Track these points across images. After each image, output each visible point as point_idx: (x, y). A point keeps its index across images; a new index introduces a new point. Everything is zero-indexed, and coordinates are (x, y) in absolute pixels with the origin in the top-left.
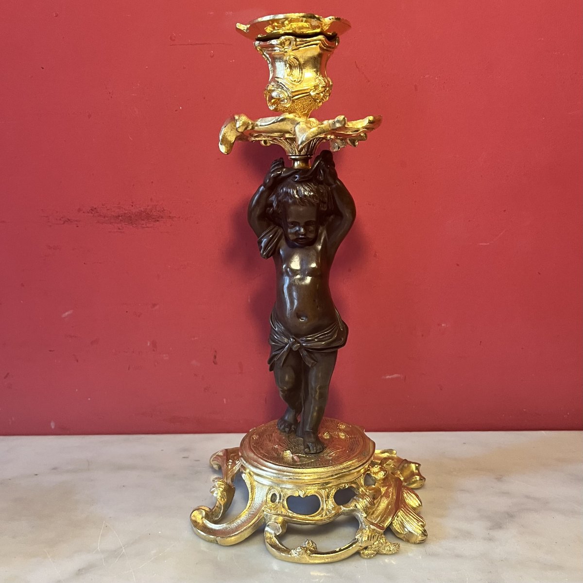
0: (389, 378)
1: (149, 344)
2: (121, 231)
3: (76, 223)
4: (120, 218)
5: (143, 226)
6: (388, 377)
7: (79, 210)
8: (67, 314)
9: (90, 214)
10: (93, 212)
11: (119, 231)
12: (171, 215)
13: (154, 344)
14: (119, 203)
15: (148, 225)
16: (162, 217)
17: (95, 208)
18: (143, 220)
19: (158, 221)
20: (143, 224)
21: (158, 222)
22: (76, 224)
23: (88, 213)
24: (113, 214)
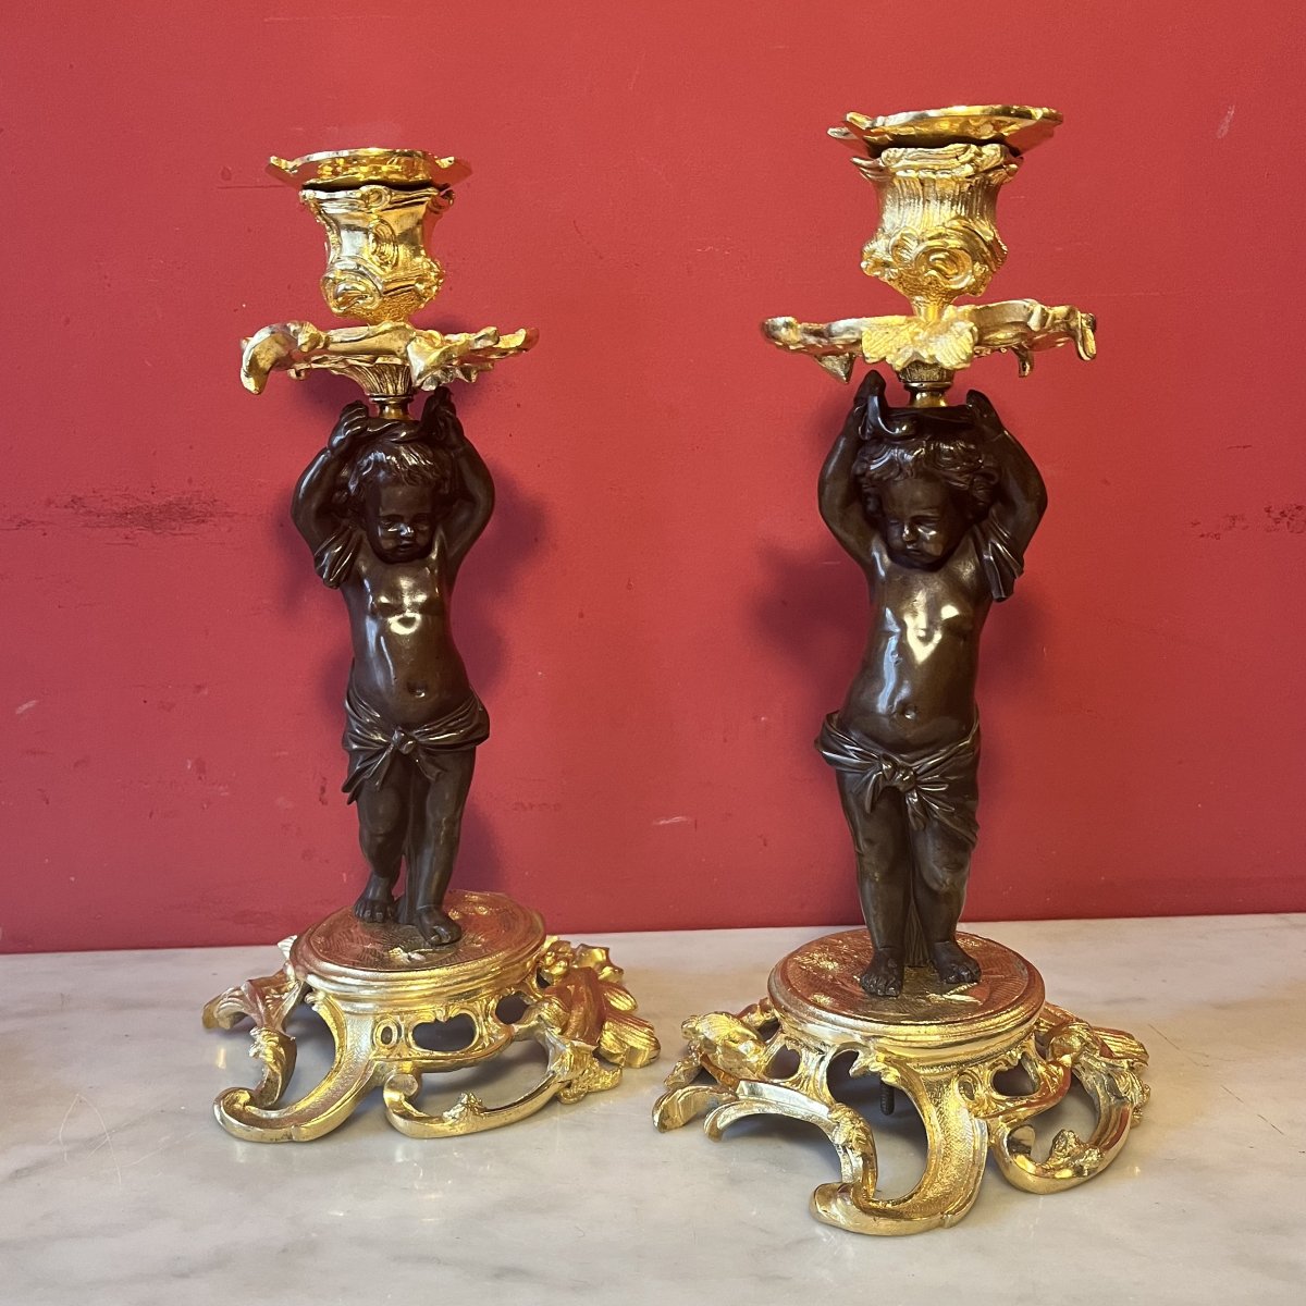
0: (664, 825)
1: (189, 767)
2: (131, 542)
3: (44, 527)
4: (129, 516)
5: (174, 532)
6: (662, 822)
7: (49, 502)
8: (26, 706)
9: (71, 510)
10: (76, 507)
11: (126, 541)
12: (229, 510)
13: (201, 767)
14: (127, 489)
15: (184, 531)
16: (212, 515)
17: (80, 499)
18: (174, 520)
19: (203, 521)
20: (174, 529)
21: (202, 525)
22: (43, 530)
23: (66, 507)
24: (115, 508)
